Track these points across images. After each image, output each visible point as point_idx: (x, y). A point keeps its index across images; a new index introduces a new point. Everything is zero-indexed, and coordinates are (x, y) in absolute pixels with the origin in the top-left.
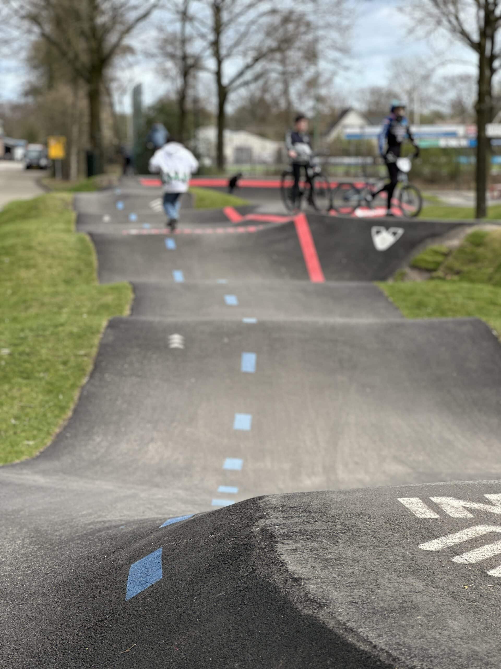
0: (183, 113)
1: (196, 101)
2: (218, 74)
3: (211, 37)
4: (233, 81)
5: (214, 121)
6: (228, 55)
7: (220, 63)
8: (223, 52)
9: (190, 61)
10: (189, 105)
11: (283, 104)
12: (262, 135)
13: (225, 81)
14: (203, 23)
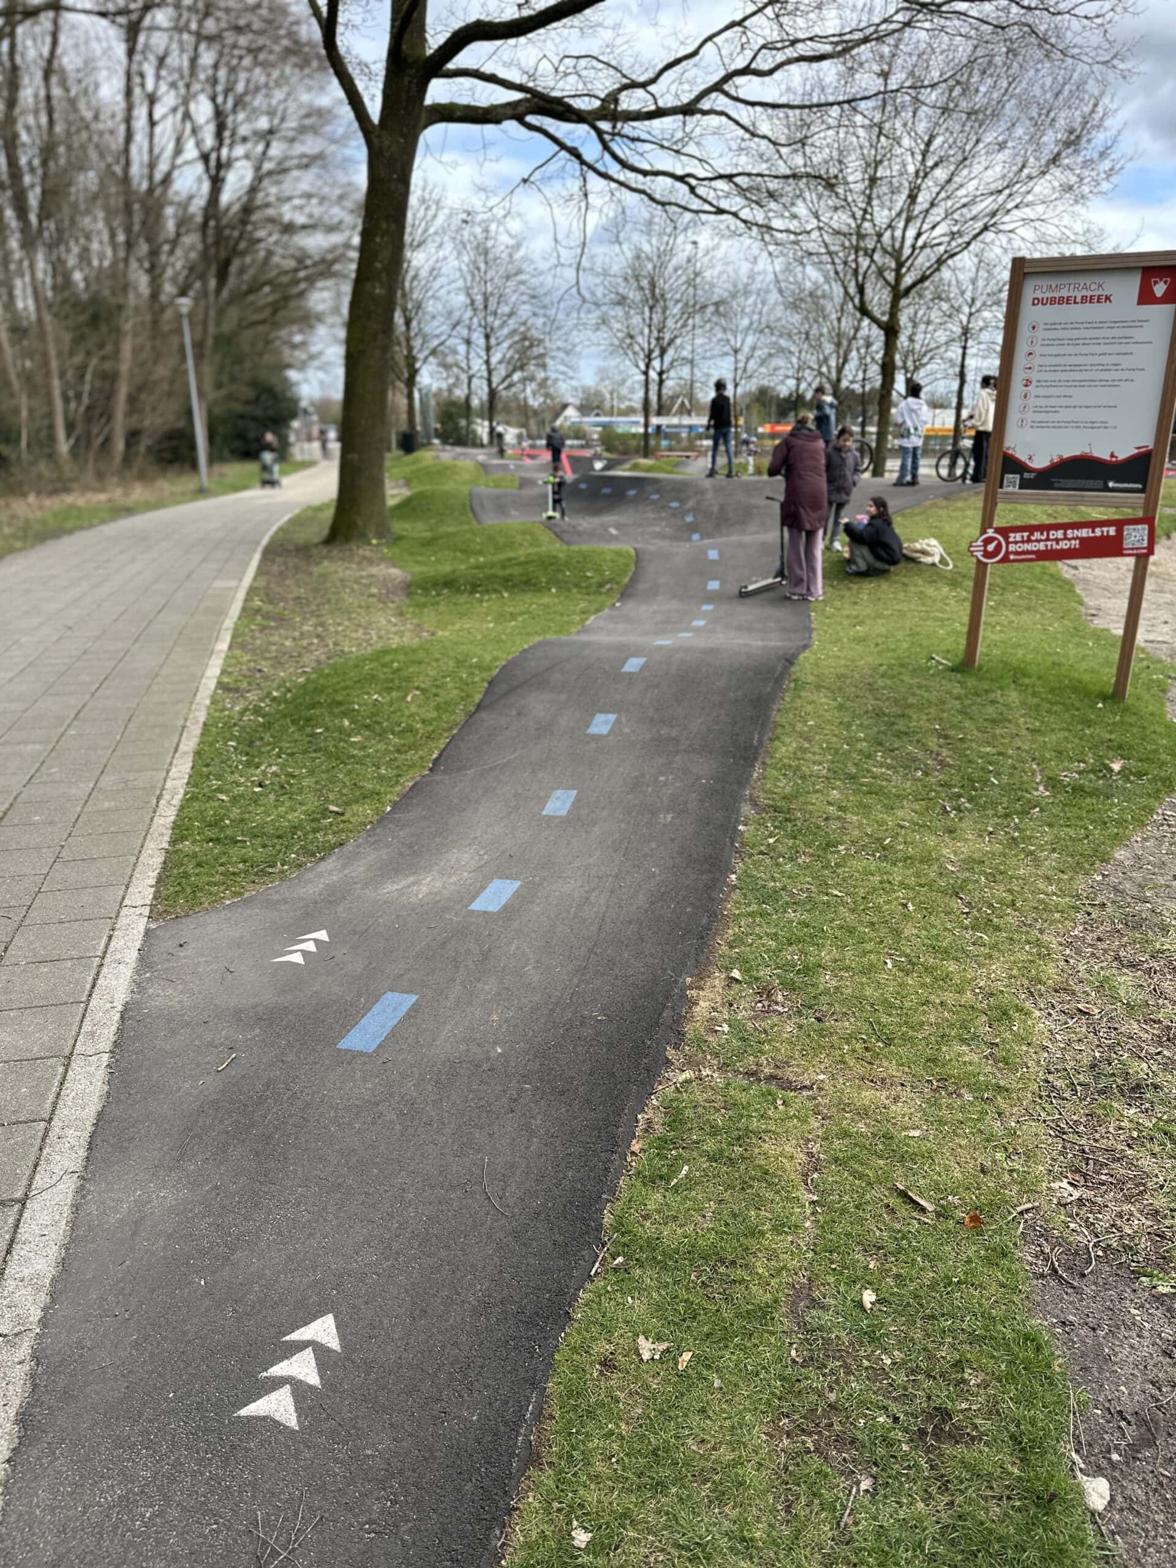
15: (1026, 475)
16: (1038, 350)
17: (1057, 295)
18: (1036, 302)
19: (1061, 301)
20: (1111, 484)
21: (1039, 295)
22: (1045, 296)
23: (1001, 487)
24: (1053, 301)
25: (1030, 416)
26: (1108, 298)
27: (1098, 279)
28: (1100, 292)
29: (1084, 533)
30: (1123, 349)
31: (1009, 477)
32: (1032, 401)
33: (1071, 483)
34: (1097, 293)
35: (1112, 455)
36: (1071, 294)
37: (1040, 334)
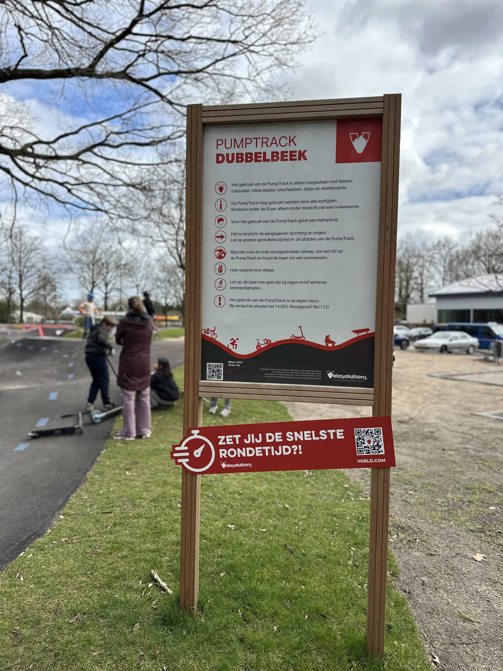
0: (9, 305)
1: (13, 302)
2: (21, 295)
3: (19, 283)
4: (26, 296)
5: (19, 308)
6: (25, 289)
7: (21, 290)
8: (23, 288)
9: (12, 290)
10: (11, 303)
11: (44, 304)
12: (37, 313)
13: (23, 296)
14: (16, 279)
15: (231, 363)
16: (228, 215)
17: (244, 151)
18: (220, 159)
19: (249, 158)
20: (330, 375)
21: (223, 150)
22: (230, 151)
23: (204, 378)
24: (239, 158)
25: (228, 294)
26: (302, 155)
27: (288, 132)
28: (292, 148)
29: (306, 436)
30: (325, 214)
31: (211, 365)
32: (228, 276)
33: (282, 373)
34: (288, 149)
35: (328, 340)
36: (259, 149)
37: (229, 196)
